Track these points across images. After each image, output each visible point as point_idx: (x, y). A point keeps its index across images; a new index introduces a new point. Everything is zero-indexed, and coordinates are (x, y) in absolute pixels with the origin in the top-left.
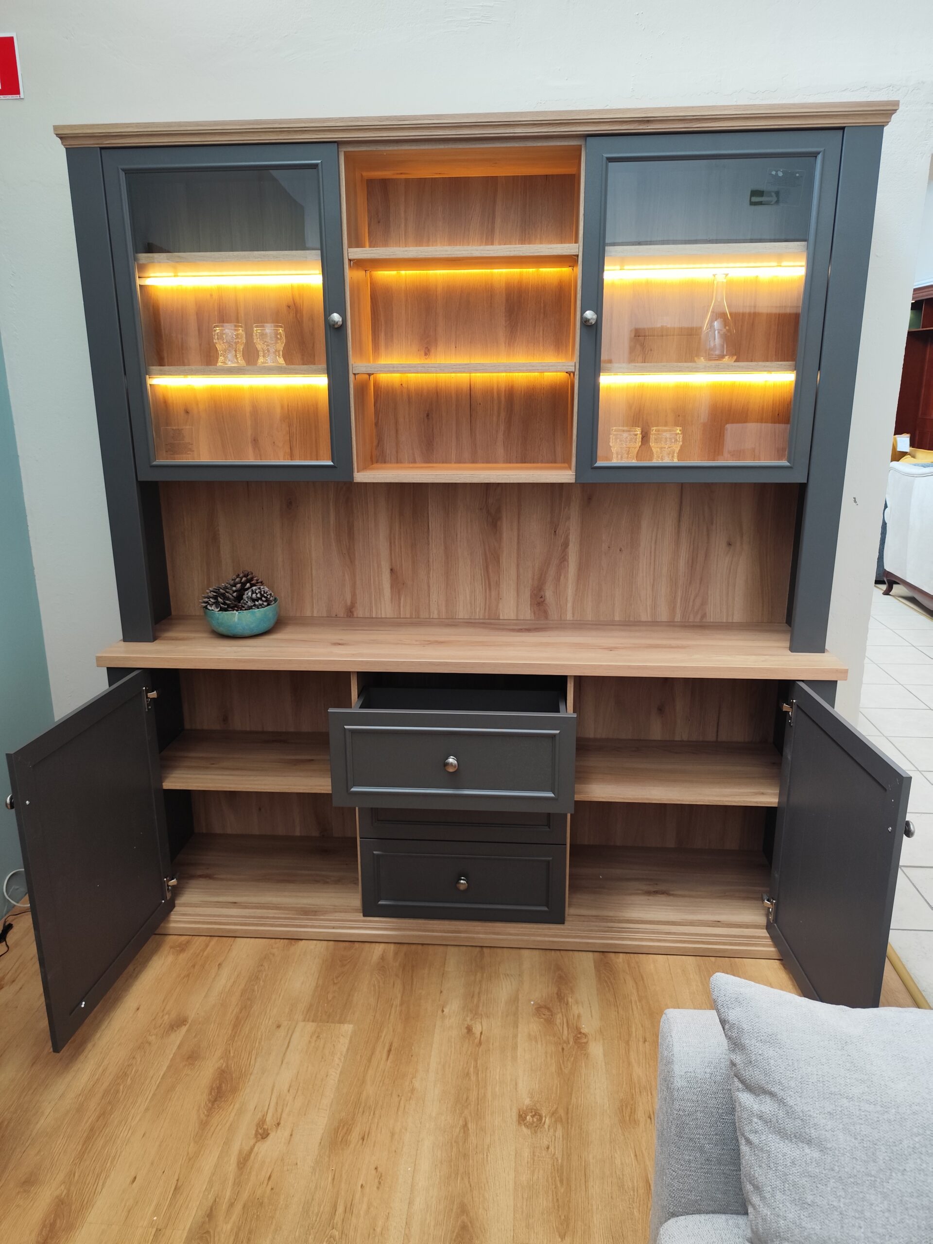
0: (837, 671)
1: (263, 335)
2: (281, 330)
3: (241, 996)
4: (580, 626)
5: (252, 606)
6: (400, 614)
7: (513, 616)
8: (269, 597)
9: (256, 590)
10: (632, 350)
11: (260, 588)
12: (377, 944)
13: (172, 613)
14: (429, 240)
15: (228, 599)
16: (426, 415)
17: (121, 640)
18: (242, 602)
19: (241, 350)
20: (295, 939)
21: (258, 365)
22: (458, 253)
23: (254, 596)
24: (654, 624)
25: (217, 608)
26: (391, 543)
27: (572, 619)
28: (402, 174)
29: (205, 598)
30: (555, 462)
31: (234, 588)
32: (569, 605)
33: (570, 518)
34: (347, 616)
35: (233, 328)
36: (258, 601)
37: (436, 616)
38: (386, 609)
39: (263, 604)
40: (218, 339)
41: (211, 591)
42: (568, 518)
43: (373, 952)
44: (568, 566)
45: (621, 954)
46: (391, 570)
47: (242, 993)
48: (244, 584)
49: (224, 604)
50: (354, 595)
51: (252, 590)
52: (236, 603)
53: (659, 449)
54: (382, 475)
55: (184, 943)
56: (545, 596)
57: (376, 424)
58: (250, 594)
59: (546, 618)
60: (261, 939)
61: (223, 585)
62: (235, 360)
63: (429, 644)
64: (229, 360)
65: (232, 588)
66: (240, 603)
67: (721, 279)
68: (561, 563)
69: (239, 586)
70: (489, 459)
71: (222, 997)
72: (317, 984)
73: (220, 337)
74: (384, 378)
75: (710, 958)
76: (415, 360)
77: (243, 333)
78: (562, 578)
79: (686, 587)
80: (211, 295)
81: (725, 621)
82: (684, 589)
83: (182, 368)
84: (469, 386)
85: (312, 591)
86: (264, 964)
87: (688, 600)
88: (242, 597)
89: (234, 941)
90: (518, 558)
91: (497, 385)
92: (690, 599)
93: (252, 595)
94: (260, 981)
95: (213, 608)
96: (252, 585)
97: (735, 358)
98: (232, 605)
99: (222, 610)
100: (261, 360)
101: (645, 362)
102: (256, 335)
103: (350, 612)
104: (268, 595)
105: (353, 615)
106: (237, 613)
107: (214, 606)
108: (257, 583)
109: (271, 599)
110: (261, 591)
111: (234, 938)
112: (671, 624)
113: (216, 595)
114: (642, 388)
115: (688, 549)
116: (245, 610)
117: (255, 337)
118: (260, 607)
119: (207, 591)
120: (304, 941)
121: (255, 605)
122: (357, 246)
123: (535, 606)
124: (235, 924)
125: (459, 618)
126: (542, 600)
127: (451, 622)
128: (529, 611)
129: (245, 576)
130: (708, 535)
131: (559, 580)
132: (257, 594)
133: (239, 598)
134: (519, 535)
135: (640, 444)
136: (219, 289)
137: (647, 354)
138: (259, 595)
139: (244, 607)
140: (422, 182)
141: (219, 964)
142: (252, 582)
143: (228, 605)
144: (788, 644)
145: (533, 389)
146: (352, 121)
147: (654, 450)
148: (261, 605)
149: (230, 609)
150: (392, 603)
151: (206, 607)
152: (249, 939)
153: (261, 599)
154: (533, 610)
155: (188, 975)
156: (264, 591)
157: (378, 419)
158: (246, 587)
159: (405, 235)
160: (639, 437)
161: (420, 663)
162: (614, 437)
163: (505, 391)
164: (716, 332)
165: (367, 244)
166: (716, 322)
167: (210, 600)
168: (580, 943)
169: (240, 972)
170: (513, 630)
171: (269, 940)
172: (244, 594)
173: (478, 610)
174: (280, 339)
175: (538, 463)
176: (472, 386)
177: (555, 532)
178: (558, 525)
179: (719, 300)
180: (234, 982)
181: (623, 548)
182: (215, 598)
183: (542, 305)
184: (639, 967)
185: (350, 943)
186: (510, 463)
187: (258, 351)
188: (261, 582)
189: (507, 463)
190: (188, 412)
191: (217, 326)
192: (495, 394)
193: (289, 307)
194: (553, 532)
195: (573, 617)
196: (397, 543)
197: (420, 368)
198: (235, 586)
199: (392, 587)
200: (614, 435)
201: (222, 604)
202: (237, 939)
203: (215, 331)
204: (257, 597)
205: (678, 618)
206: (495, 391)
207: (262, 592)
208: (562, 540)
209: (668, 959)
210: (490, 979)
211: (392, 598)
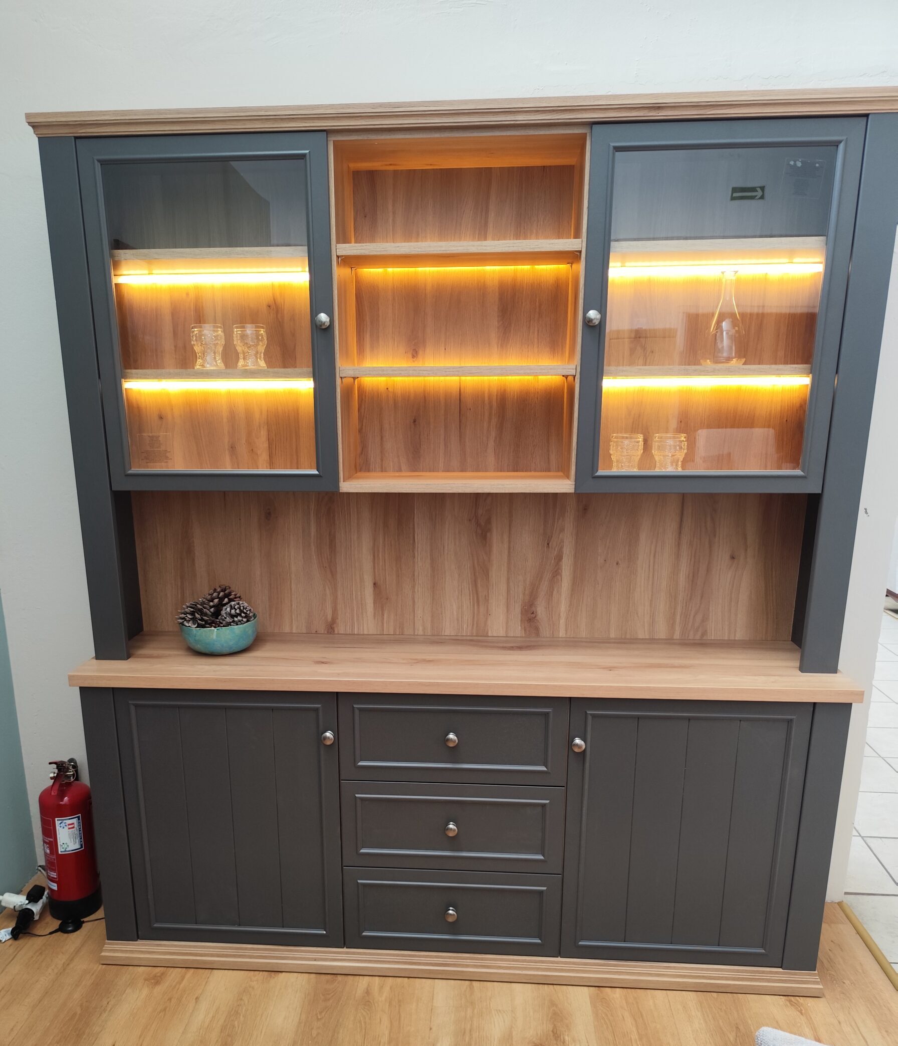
0: (852, 693)
1: (243, 337)
2: (262, 331)
3: (221, 1032)
4: (573, 643)
5: (231, 622)
6: (383, 630)
7: (502, 633)
8: (248, 613)
9: (235, 605)
10: (632, 351)
11: (238, 604)
12: (361, 977)
13: (144, 629)
14: (418, 235)
15: (206, 615)
16: (412, 421)
17: (93, 658)
18: (219, 617)
19: (221, 352)
20: (275, 971)
21: (238, 368)
23: (233, 611)
24: (651, 642)
25: (195, 625)
26: (374, 556)
27: (564, 636)
28: (390, 165)
29: (182, 613)
30: (549, 471)
31: (211, 604)
32: (563, 622)
33: (564, 530)
34: (328, 632)
35: (212, 329)
36: (237, 617)
37: (421, 632)
38: (369, 625)
39: (242, 620)
40: (196, 340)
41: (188, 607)
42: (562, 530)
43: (357, 986)
44: (561, 580)
45: (618, 989)
46: (375, 584)
47: (222, 1029)
48: (221, 599)
49: (202, 620)
50: (335, 610)
51: (231, 606)
52: (214, 619)
53: (662, 457)
54: (370, 484)
55: (159, 975)
56: (536, 612)
57: (360, 431)
58: (228, 609)
59: (538, 635)
60: (239, 971)
61: (200, 600)
62: (215, 363)
63: (417, 662)
64: (208, 363)
65: (209, 603)
66: (218, 619)
67: (730, 276)
68: (554, 576)
69: (216, 601)
70: (479, 468)
71: (201, 1033)
72: (300, 1019)
73: (199, 338)
74: (369, 381)
75: (712, 993)
76: (403, 363)
77: (222, 334)
78: (555, 592)
79: (686, 603)
80: (187, 294)
81: (726, 639)
82: (684, 605)
83: (159, 371)
84: (459, 390)
85: (292, 605)
86: (243, 998)
87: (688, 617)
88: (220, 612)
89: (211, 973)
90: (508, 572)
91: (489, 391)
92: (690, 616)
93: (230, 611)
94: (240, 1015)
95: (190, 625)
96: (230, 600)
97: (744, 360)
98: (209, 622)
99: (199, 626)
100: (241, 363)
101: (645, 365)
102: (237, 337)
103: (331, 628)
104: (247, 611)
105: (334, 631)
106: (215, 630)
107: (191, 622)
108: (236, 598)
109: (251, 615)
110: (240, 607)
111: (210, 970)
112: (669, 642)
113: (193, 611)
114: (641, 393)
115: (689, 562)
116: (224, 626)
117: (235, 339)
118: (239, 623)
119: (184, 606)
120: (284, 973)
121: (234, 621)
122: (345, 242)
123: (526, 621)
124: (212, 955)
125: (446, 634)
126: (533, 616)
127: (436, 639)
128: (520, 627)
129: (222, 591)
130: (710, 547)
131: (551, 594)
132: (236, 610)
133: (217, 614)
134: (509, 548)
135: (642, 451)
136: (197, 288)
137: (648, 356)
138: (238, 611)
139: (222, 623)
140: (411, 173)
141: (197, 998)
142: (230, 597)
143: (206, 622)
144: (798, 664)
145: (526, 393)
147: (657, 458)
148: (240, 621)
149: (208, 626)
150: (374, 618)
151: (182, 624)
152: (226, 971)
153: (240, 615)
154: (523, 627)
155: (165, 1010)
156: (243, 607)
157: (362, 425)
158: (224, 602)
159: (393, 230)
160: (641, 443)
161: (409, 684)
162: (615, 445)
163: (497, 395)
164: (724, 333)
165: (353, 240)
166: (724, 324)
167: (187, 616)
168: (575, 977)
169: (219, 1007)
170: (504, 648)
171: (248, 972)
172: (222, 610)
173: (465, 626)
174: (262, 341)
175: (531, 471)
176: (462, 391)
177: (548, 544)
178: (552, 537)
179: (728, 299)
180: (213, 1017)
181: (620, 562)
182: (192, 613)
183: (537, 304)
184: (637, 1003)
185: (332, 976)
186: (501, 471)
187: (237, 354)
188: (240, 597)
189: (498, 471)
190: (162, 418)
191: (195, 327)
192: (486, 398)
193: (269, 306)
194: (546, 545)
195: (566, 634)
196: (381, 555)
197: (407, 371)
198: (212, 601)
199: (375, 603)
200: (614, 442)
201: (199, 620)
202: (214, 970)
203: (193, 332)
204: (236, 613)
205: (677, 635)
206: (486, 395)
207: (242, 608)
208: (556, 553)
209: (667, 994)
210: (482, 1015)
211: (375, 614)
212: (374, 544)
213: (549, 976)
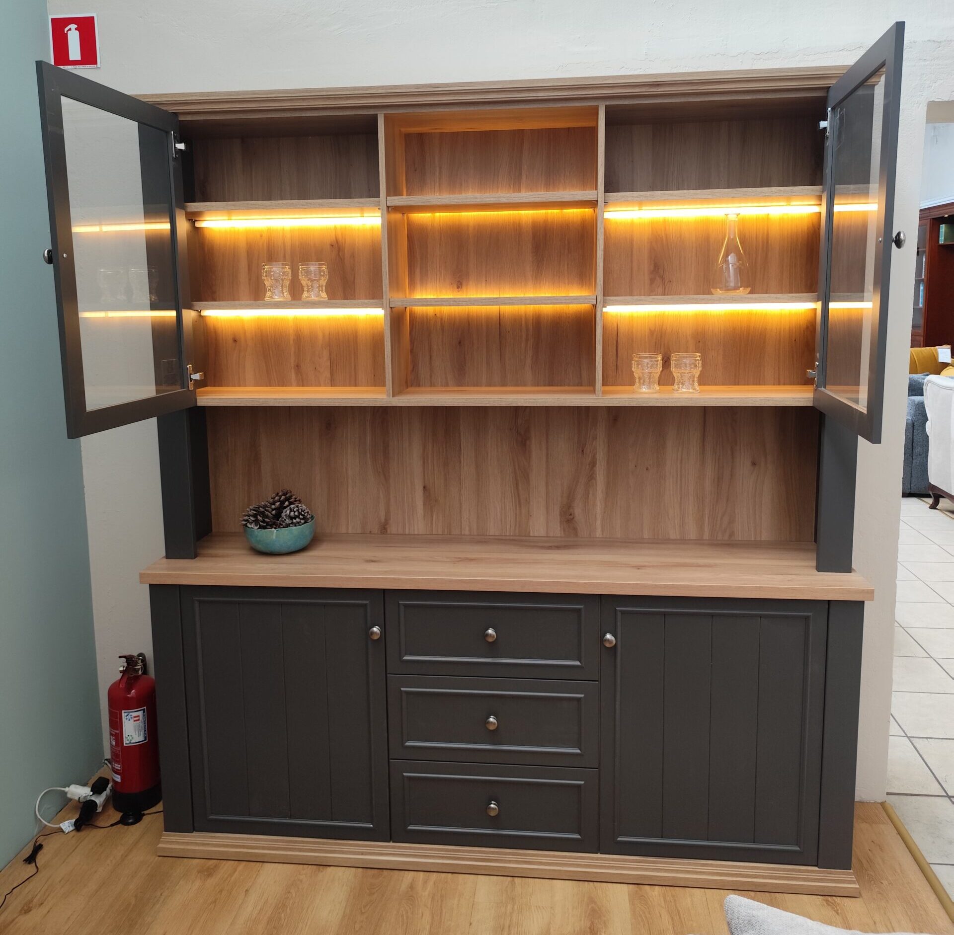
0: (864, 591)
1: (308, 273)
2: (324, 268)
3: (268, 924)
4: (609, 543)
5: (290, 524)
6: (432, 531)
7: (542, 533)
8: (306, 515)
9: (294, 508)
10: (652, 281)
11: (297, 507)
12: (406, 872)
13: (213, 531)
14: (461, 185)
15: (267, 517)
16: (458, 342)
17: (163, 558)
18: (280, 519)
19: (287, 285)
20: (323, 865)
21: (302, 299)
22: (487, 200)
23: (292, 514)
24: (683, 542)
25: (256, 526)
26: (424, 463)
27: (601, 536)
28: (436, 129)
29: (246, 516)
30: (581, 385)
31: (273, 507)
32: (599, 522)
33: (597, 438)
34: (381, 533)
35: (281, 267)
36: (295, 519)
37: (467, 533)
38: (419, 526)
39: (300, 522)
40: (266, 276)
41: (251, 510)
42: (595, 438)
43: (402, 880)
44: (596, 484)
45: (657, 887)
46: (424, 487)
47: (268, 922)
48: (282, 503)
49: (264, 521)
50: (388, 512)
51: (291, 509)
52: (274, 521)
53: (679, 375)
54: (416, 399)
55: (212, 867)
56: (574, 513)
57: (412, 351)
58: (288, 512)
59: (576, 535)
60: (289, 865)
61: (263, 503)
62: (282, 295)
63: (461, 561)
64: (276, 295)
65: (271, 506)
66: (278, 520)
67: (732, 218)
68: (589, 481)
69: (278, 504)
70: (519, 383)
71: (248, 925)
72: (344, 912)
73: (269, 274)
74: (419, 310)
76: (449, 294)
77: (289, 271)
78: (591, 495)
80: (261, 236)
81: (753, 539)
82: (712, 507)
83: (233, 303)
84: (498, 314)
85: (348, 507)
86: (291, 891)
87: (715, 519)
88: (281, 515)
89: (262, 866)
90: (547, 476)
91: (525, 315)
92: (717, 517)
93: (290, 513)
94: (287, 907)
95: (252, 526)
96: (290, 503)
97: (749, 289)
98: (270, 523)
99: (261, 527)
100: (305, 294)
101: (664, 295)
102: (302, 272)
103: (384, 528)
104: (305, 513)
105: (387, 531)
106: (275, 531)
107: (253, 524)
108: (296, 501)
109: (308, 517)
110: (299, 509)
111: (261, 863)
112: (699, 542)
113: (256, 514)
114: (662, 316)
115: (713, 468)
116: (283, 527)
117: (300, 274)
118: (297, 524)
119: (248, 509)
120: (332, 868)
121: (292, 523)
122: (395, 195)
123: (565, 523)
124: (264, 848)
125: (491, 534)
126: (571, 517)
127: (482, 539)
128: (559, 528)
129: (284, 495)
130: (732, 454)
131: (587, 497)
132: (295, 512)
133: (278, 516)
134: (547, 455)
135: (661, 369)
136: (269, 231)
137: (667, 285)
138: (296, 513)
139: (282, 525)
140: (455, 135)
141: (247, 890)
142: (291, 500)
143: (267, 523)
144: (814, 563)
145: (559, 317)
146: (392, 89)
147: (675, 375)
148: (298, 523)
149: (269, 527)
150: (424, 519)
151: (246, 525)
152: (277, 864)
153: (298, 517)
154: (562, 527)
155: (215, 902)
156: (302, 509)
157: (413, 346)
158: (285, 505)
159: (439, 181)
160: (660, 363)
161: (450, 581)
162: (636, 363)
163: (532, 319)
164: (730, 265)
165: (405, 192)
166: (729, 257)
167: (250, 518)
168: (614, 874)
169: (267, 899)
170: (543, 547)
171: (297, 865)
172: (283, 512)
173: (508, 527)
174: (323, 276)
175: (565, 386)
176: (501, 316)
177: (582, 451)
178: (586, 444)
179: (732, 237)
180: (260, 909)
181: (649, 467)
182: (255, 516)
183: (566, 242)
184: (675, 900)
185: (379, 870)
186: (538, 386)
187: (303, 287)
188: (299, 500)
189: (535, 386)
190: (236, 341)
191: (266, 265)
192: (523, 322)
193: (332, 246)
194: (580, 451)
195: (602, 534)
196: (430, 461)
197: (452, 302)
198: (274, 504)
199: (424, 504)
200: (636, 361)
201: (261, 522)
202: (265, 863)
203: (264, 269)
204: (295, 515)
205: (706, 536)
207: (300, 511)
208: (590, 459)
209: (705, 893)
210: (521, 912)
211: (424, 516)
212: (424, 450)
213: (588, 872)
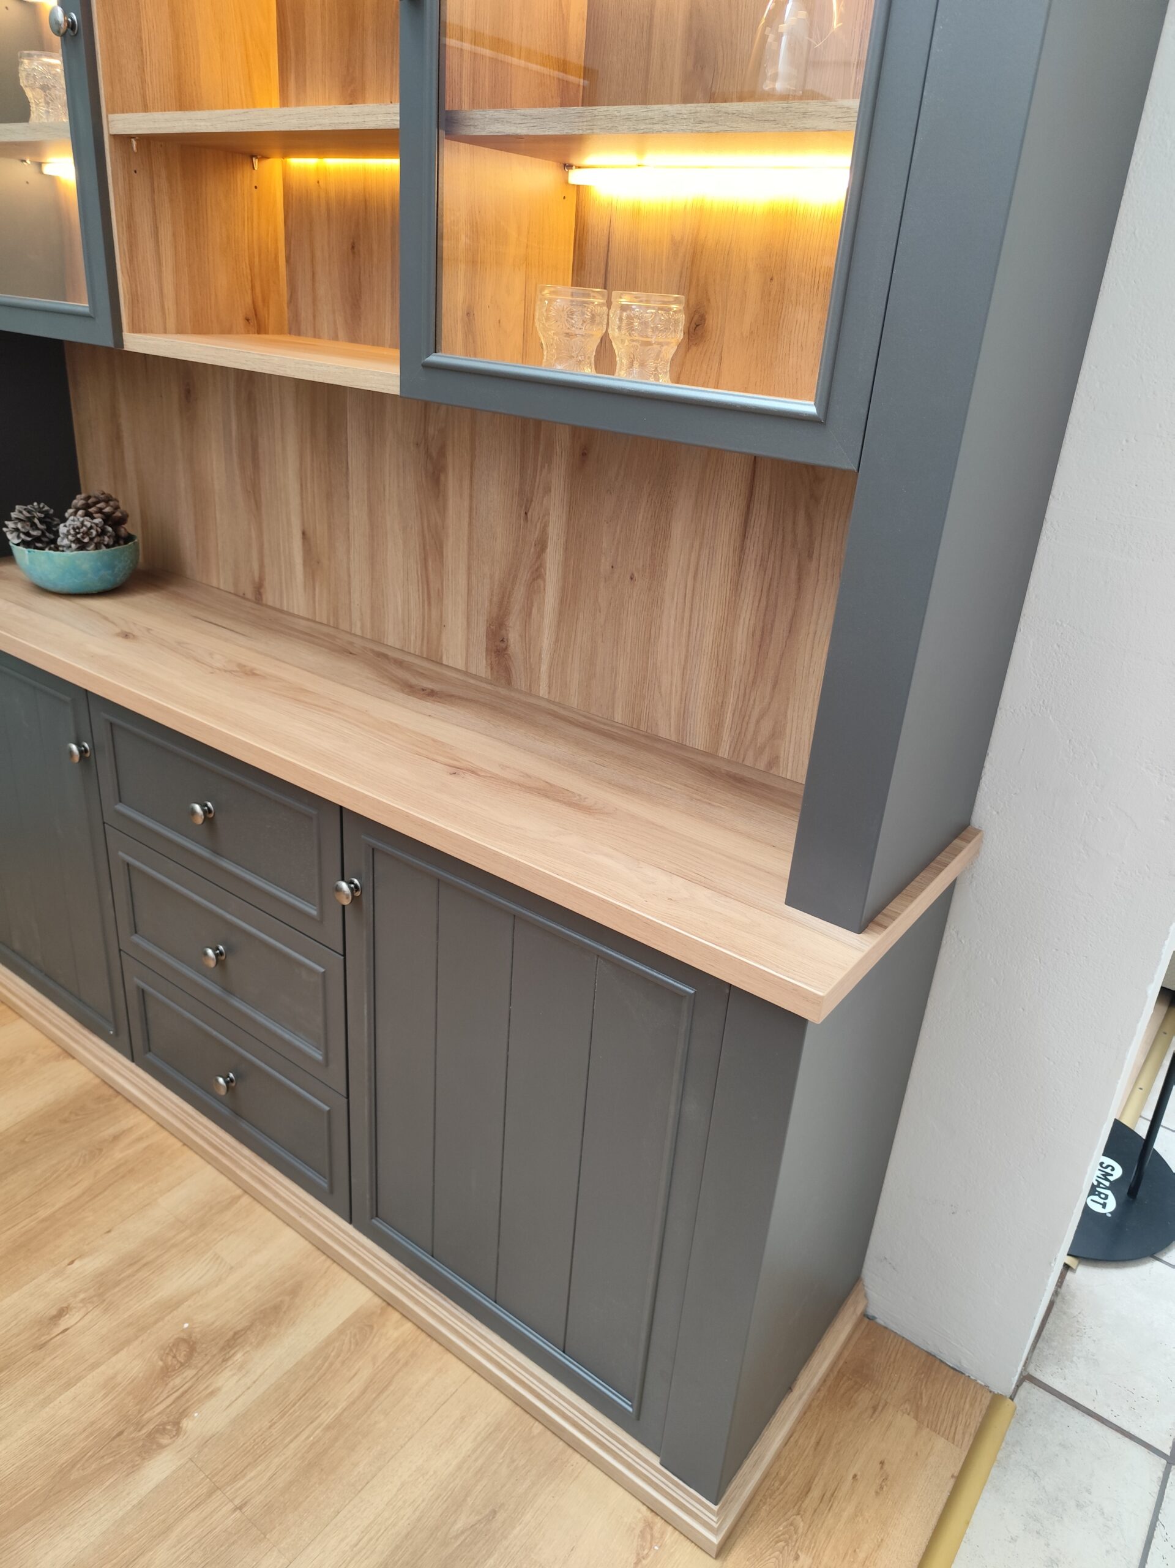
6: (315, 611)
7: (460, 664)
26: (301, 485)
32: (544, 668)
33: (550, 491)
34: (255, 599)
37: (359, 631)
38: (298, 595)
42: (547, 490)
44: (544, 590)
46: (303, 533)
50: (262, 566)
56: (507, 640)
59: (509, 682)
63: (232, 671)
68: (534, 580)
75: (536, 1423)
78: (534, 611)
85: (217, 545)
90: (469, 554)
92: (750, 717)
105: (262, 599)
123: (493, 654)
126: (503, 645)
128: (484, 661)
131: (529, 614)
134: (471, 509)
150: (305, 591)
154: (489, 662)
168: (357, 1267)
173: (413, 638)
177: (526, 513)
178: (532, 501)
194: (523, 514)
195: (549, 693)
196: (309, 485)
199: (305, 565)
208: (537, 533)
211: (305, 582)
